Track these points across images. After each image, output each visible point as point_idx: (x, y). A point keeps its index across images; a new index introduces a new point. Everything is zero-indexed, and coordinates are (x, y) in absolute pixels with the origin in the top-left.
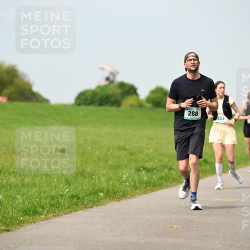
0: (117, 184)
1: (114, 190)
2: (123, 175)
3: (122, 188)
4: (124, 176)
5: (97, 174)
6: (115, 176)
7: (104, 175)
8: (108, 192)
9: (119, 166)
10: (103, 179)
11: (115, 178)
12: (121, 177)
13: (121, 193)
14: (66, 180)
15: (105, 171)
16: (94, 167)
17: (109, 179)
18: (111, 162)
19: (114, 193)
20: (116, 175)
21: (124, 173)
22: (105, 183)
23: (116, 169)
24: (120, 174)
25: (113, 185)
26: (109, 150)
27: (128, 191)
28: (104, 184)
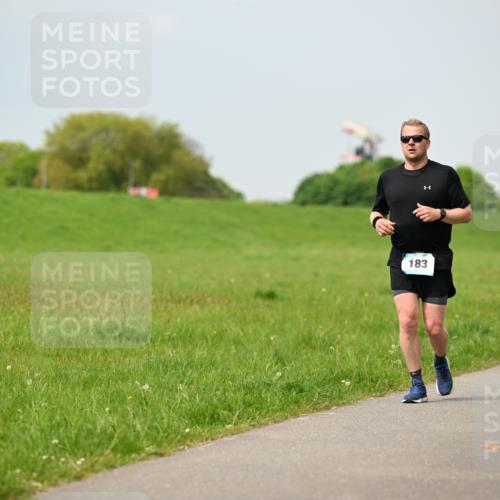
0: (379, 362)
1: (372, 374)
2: (391, 344)
3: (388, 369)
4: (393, 346)
5: (338, 343)
6: (374, 346)
7: (352, 343)
8: (360, 378)
9: (382, 327)
10: (349, 352)
11: (374, 350)
12: (386, 349)
13: (386, 381)
14: (276, 353)
15: (353, 337)
16: (332, 330)
17: (364, 352)
18: (366, 318)
19: (372, 381)
20: (377, 345)
21: (393, 340)
22: (354, 359)
23: (375, 332)
24: (385, 342)
25: (370, 364)
26: (362, 294)
27: (399, 376)
28: (352, 363)
